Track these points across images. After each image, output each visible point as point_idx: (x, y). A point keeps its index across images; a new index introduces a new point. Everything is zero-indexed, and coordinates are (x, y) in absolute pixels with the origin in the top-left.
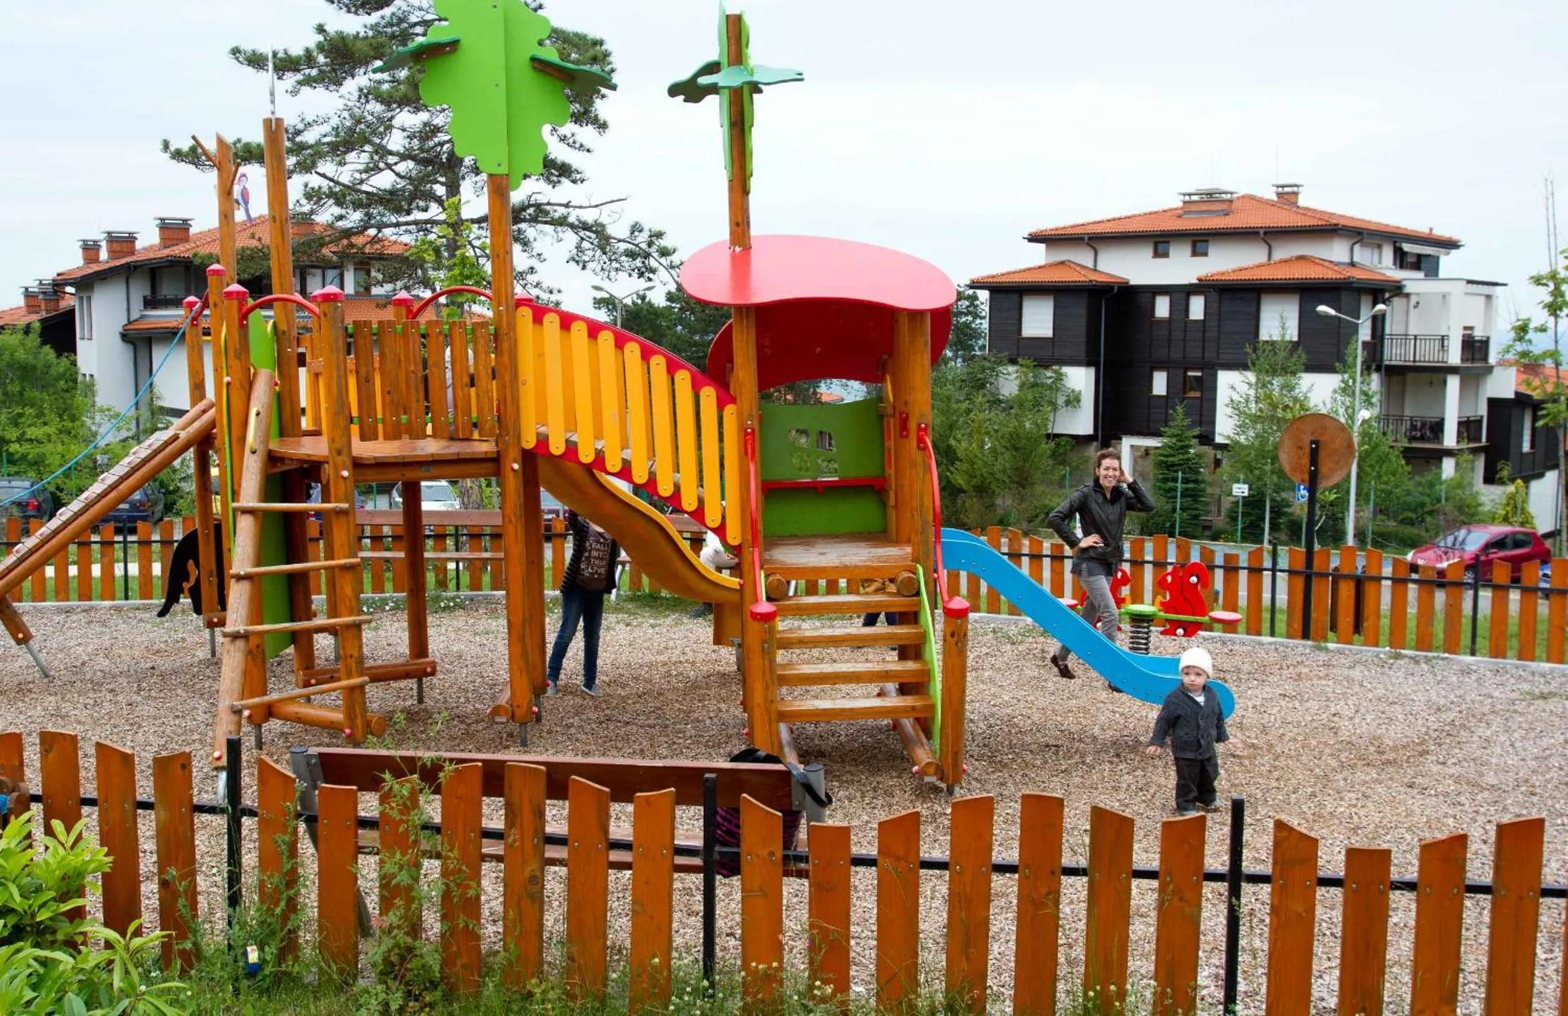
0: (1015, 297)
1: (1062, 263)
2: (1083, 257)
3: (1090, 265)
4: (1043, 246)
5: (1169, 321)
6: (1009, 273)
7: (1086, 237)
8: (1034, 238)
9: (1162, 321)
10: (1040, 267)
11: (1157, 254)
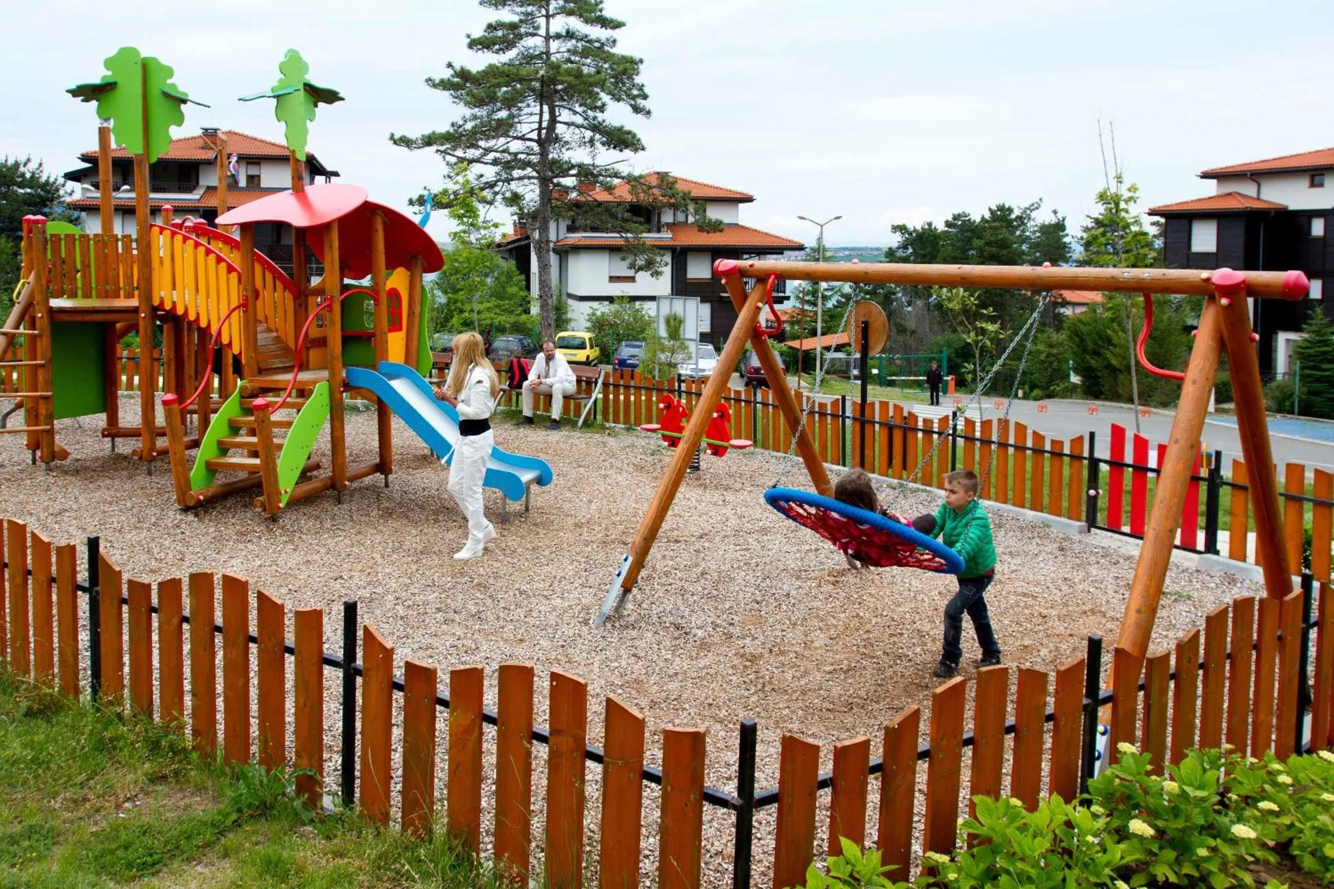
0: (1185, 222)
1: (1230, 194)
2: (1249, 189)
3: (1254, 195)
4: (1214, 181)
5: (1324, 239)
6: (1182, 203)
7: (1249, 174)
8: (1206, 176)
9: (1317, 239)
10: (1210, 198)
11: (1313, 185)
